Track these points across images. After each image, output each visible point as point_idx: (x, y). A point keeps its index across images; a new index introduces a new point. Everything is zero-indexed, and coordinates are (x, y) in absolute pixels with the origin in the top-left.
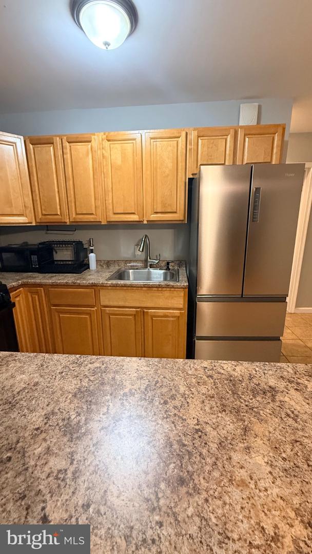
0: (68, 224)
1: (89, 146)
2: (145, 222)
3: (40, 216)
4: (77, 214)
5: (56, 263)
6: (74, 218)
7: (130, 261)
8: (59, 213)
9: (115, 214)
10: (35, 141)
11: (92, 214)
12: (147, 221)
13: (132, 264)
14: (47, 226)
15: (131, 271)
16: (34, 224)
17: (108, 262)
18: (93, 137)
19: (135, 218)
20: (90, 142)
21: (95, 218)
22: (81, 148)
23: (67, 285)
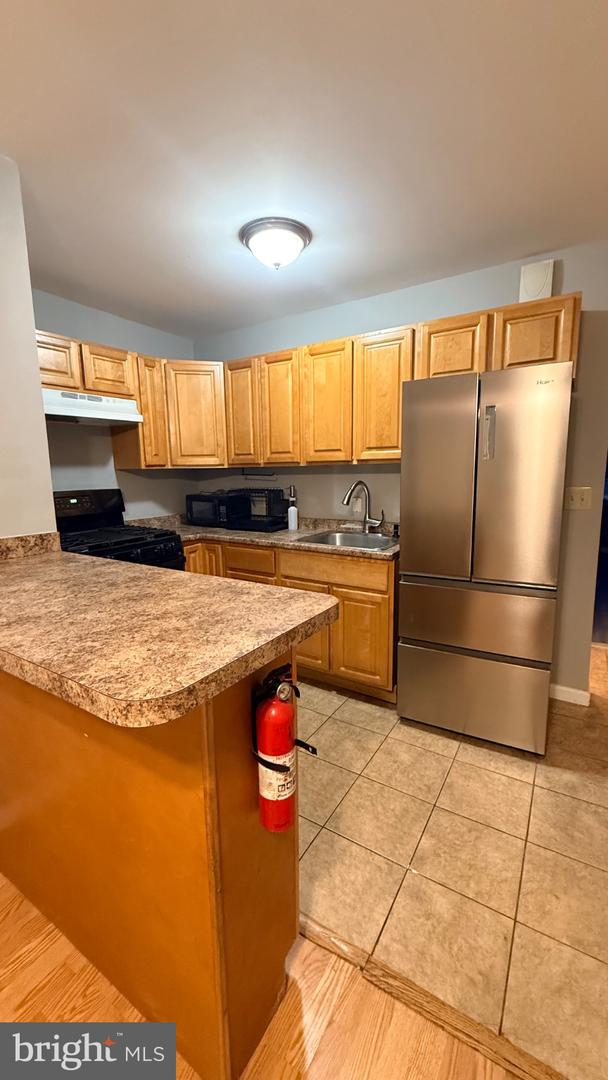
0: (262, 466)
1: (290, 365)
2: (355, 462)
3: (233, 456)
4: (272, 453)
5: (253, 519)
6: (268, 459)
7: (345, 522)
8: (252, 452)
9: (316, 451)
10: (233, 367)
11: (289, 452)
12: (358, 461)
13: (348, 526)
14: (243, 468)
15: (338, 535)
16: (226, 466)
17: (316, 520)
18: (294, 353)
19: (341, 456)
20: (291, 359)
21: (292, 458)
22: (280, 367)
23: (244, 544)
